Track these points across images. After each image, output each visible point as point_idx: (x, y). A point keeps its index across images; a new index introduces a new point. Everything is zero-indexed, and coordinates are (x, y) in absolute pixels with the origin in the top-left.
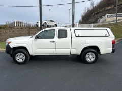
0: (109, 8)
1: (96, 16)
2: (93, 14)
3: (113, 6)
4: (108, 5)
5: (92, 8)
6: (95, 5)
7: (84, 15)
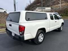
0: (39, 5)
1: (32, 8)
2: (31, 7)
3: (40, 4)
4: (38, 3)
5: (30, 4)
6: (32, 2)
7: (26, 8)
